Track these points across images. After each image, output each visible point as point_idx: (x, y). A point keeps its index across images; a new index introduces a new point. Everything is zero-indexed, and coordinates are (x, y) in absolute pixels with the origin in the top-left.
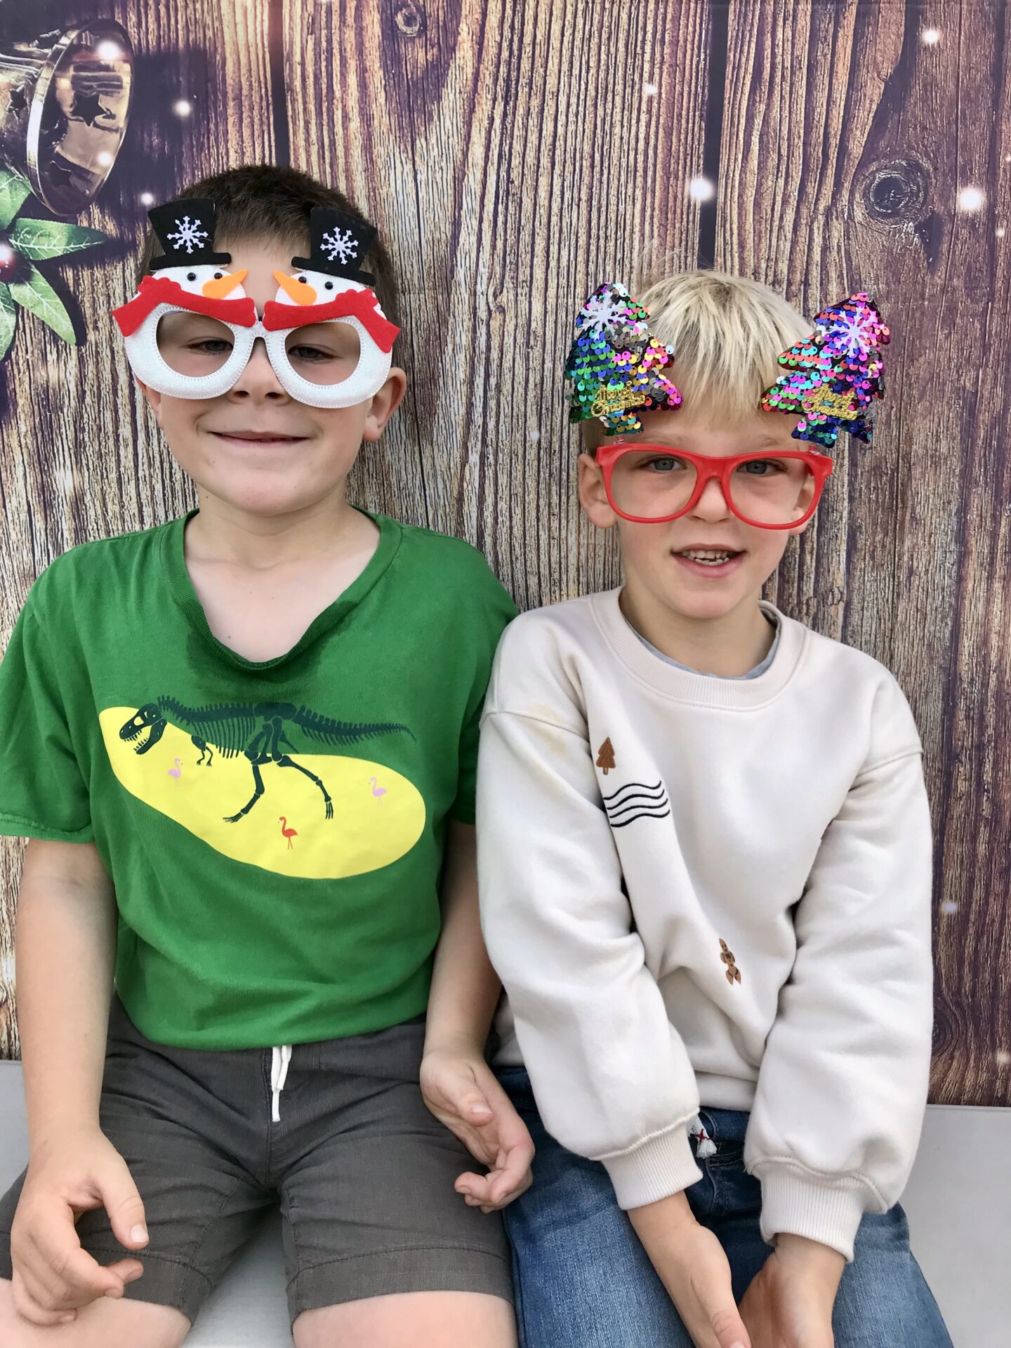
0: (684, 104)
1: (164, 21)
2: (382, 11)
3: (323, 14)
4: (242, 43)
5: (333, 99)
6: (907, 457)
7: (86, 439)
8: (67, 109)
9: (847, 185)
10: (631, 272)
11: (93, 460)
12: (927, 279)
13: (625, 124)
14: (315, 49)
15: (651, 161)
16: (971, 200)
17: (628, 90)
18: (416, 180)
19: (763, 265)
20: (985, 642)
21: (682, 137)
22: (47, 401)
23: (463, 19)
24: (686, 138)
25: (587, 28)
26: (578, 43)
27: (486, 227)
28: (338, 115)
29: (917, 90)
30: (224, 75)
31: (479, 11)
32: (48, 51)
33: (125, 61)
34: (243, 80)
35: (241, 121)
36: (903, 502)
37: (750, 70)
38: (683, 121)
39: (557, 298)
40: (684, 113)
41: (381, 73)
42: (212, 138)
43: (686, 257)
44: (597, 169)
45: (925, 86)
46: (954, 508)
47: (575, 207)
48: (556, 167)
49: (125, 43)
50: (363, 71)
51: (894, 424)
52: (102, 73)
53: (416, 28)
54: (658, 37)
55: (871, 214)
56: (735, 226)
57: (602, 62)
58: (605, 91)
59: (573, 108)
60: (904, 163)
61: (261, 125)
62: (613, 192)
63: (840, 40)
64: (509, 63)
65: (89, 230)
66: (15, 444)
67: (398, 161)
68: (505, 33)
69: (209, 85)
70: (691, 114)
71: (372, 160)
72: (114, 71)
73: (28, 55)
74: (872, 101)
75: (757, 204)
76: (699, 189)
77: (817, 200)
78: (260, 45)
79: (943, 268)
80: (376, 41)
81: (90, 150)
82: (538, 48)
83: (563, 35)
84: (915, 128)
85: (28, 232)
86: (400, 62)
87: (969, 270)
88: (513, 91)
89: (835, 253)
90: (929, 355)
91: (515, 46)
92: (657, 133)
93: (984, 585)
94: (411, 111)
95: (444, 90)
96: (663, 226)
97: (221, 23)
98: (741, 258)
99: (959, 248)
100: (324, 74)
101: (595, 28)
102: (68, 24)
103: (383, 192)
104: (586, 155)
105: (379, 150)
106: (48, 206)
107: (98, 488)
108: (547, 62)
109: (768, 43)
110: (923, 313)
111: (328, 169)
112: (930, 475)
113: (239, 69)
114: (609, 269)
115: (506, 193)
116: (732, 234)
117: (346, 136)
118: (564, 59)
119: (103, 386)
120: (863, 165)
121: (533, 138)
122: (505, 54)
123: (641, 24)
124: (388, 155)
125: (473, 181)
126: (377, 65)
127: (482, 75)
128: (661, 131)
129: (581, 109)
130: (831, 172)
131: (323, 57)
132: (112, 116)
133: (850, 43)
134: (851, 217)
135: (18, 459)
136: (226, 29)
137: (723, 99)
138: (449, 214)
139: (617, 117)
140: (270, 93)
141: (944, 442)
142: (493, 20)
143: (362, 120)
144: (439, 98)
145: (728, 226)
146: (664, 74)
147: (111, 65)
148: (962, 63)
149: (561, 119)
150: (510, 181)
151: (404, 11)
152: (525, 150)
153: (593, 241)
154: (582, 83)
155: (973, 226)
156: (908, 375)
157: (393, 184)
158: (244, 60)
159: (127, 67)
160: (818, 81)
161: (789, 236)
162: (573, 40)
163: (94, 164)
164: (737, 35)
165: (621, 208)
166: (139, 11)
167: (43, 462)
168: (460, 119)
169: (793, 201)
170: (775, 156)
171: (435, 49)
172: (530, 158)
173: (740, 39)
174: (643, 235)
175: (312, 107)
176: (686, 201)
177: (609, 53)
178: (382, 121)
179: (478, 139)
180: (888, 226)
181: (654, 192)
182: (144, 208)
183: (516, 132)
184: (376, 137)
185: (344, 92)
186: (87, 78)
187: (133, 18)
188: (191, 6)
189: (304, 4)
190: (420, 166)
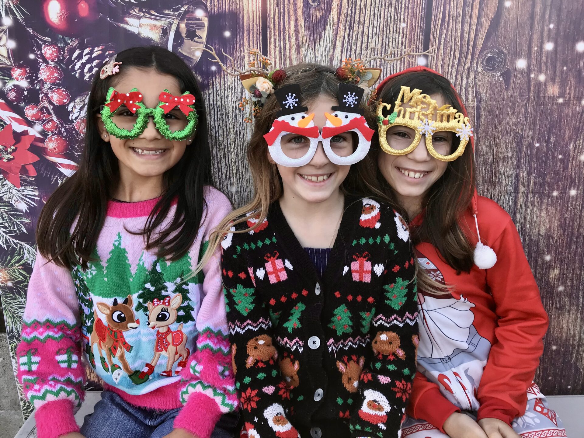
0: (416, 30)
4: (251, 10)
5: (285, 31)
6: (497, 158)
8: (184, 35)
9: (476, 59)
12: (505, 93)
13: (394, 37)
14: (279, 13)
16: (521, 64)
17: (395, 25)
20: (525, 225)
21: (415, 42)
24: (417, 43)
25: (380, 3)
26: (377, 8)
28: (287, 37)
29: (502, 24)
30: (243, 22)
32: (177, 13)
33: (206, 17)
34: (250, 23)
35: (249, 38)
36: (495, 175)
37: (441, 17)
38: (416, 37)
40: (416, 33)
41: (303, 20)
42: (238, 45)
45: (505, 23)
46: (514, 176)
49: (206, 10)
50: (296, 20)
51: (492, 146)
52: (197, 21)
53: (316, 4)
54: (407, 6)
55: (485, 69)
57: (386, 15)
58: (386, 26)
59: (375, 32)
60: (497, 51)
61: (257, 40)
63: (474, 6)
64: (351, 16)
67: (309, 53)
68: (350, 5)
69: (238, 26)
70: (419, 34)
71: (299, 53)
72: (201, 20)
73: (169, 14)
74: (485, 28)
75: (443, 67)
76: (421, 61)
77: (465, 64)
78: (258, 11)
79: (511, 89)
80: (301, 9)
81: (192, 50)
82: (362, 10)
83: (371, 5)
84: (501, 38)
86: (310, 16)
87: (521, 89)
88: (352, 26)
89: (471, 84)
90: (505, 121)
91: (353, 10)
92: (406, 41)
93: (524, 204)
94: (314, 34)
95: (327, 26)
97: (243, 3)
99: (517, 81)
100: (282, 22)
101: (383, 3)
102: (184, 3)
104: (379, 49)
105: (302, 50)
108: (365, 16)
109: (448, 7)
110: (503, 106)
112: (505, 164)
113: (249, 20)
117: (290, 44)
118: (371, 14)
120: (482, 51)
121: (359, 43)
124: (306, 51)
125: (337, 60)
126: (302, 17)
127: (341, 20)
129: (378, 32)
130: (470, 54)
132: (201, 38)
133: (478, 7)
134: (477, 70)
136: (244, 5)
137: (430, 28)
139: (391, 35)
140: (261, 29)
141: (510, 153)
142: (345, 0)
143: (296, 38)
144: (324, 29)
146: (409, 19)
147: (200, 18)
148: (519, 14)
149: (370, 36)
152: (356, 48)
154: (378, 23)
155: (522, 74)
156: (497, 128)
158: (251, 16)
159: (206, 19)
160: (466, 21)
161: (454, 78)
162: (375, 7)
163: (194, 55)
164: (436, 5)
165: (392, 68)
168: (332, 37)
169: (456, 65)
170: (449, 49)
171: (323, 11)
172: (358, 51)
175: (277, 34)
177: (388, 12)
178: (303, 38)
179: (339, 44)
180: (491, 74)
181: (404, 63)
182: (212, 71)
183: (353, 41)
184: (301, 45)
185: (289, 28)
186: (191, 24)
187: (209, 0)
190: (317, 55)
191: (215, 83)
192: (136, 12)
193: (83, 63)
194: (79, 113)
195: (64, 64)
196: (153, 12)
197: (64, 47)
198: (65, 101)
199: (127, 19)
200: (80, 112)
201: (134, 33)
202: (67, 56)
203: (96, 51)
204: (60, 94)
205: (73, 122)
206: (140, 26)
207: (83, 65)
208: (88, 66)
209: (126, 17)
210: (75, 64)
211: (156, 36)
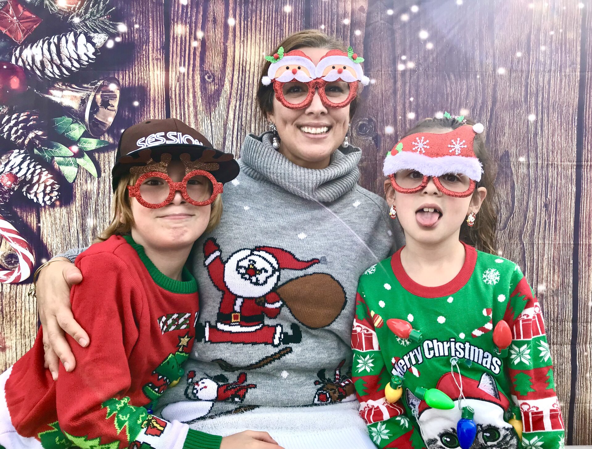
1: (131, 78)
2: (201, 75)
3: (182, 76)
4: (156, 84)
5: (185, 101)
7: (99, 208)
8: (99, 104)
11: (101, 215)
12: (378, 154)
14: (179, 86)
16: (389, 130)
18: (211, 125)
22: (86, 196)
23: (226, 77)
27: (234, 139)
28: (186, 106)
29: (370, 97)
30: (150, 94)
31: (231, 74)
32: (94, 87)
33: (118, 89)
34: (156, 95)
35: (155, 107)
41: (200, 93)
42: (145, 112)
45: (372, 96)
49: (118, 84)
50: (194, 92)
52: (110, 93)
53: (211, 80)
55: (358, 134)
60: (367, 119)
61: (161, 109)
64: (241, 90)
65: (104, 141)
66: (74, 210)
67: (205, 119)
68: (240, 81)
69: (145, 97)
71: (197, 119)
72: (114, 92)
73: (87, 88)
78: (162, 85)
79: (382, 150)
80: (199, 84)
81: (105, 117)
82: (250, 85)
84: (370, 109)
85: (84, 142)
86: (206, 90)
88: (242, 98)
90: (380, 178)
91: (243, 85)
94: (210, 104)
95: (220, 98)
97: (150, 79)
99: (387, 144)
100: (182, 94)
102: (100, 79)
103: (201, 129)
105: (199, 116)
106: (91, 134)
107: (102, 225)
108: (253, 89)
110: (377, 165)
113: (155, 92)
115: (241, 129)
117: (189, 112)
119: (106, 191)
121: (249, 112)
124: (202, 118)
125: (230, 125)
126: (199, 90)
127: (232, 93)
131: (182, 89)
132: (113, 106)
134: (352, 135)
135: (75, 215)
136: (151, 81)
138: (222, 135)
140: (164, 99)
142: (236, 77)
143: (194, 107)
144: (219, 100)
147: (113, 90)
148: (383, 89)
150: (242, 125)
151: (208, 75)
152: (247, 116)
155: (391, 138)
156: (374, 184)
157: (204, 127)
158: (156, 89)
159: (118, 91)
163: (107, 121)
166: (123, 75)
167: (83, 216)
168: (226, 107)
171: (217, 86)
172: (248, 118)
175: (178, 103)
178: (200, 108)
179: (231, 112)
180: (364, 138)
183: (244, 110)
184: (198, 112)
185: (188, 99)
186: (106, 95)
187: (121, 77)
188: (140, 73)
189: (176, 73)
190: (213, 121)
192: (59, 86)
193: (10, 126)
194: (4, 168)
196: (74, 86)
201: (57, 103)
203: (22, 116)
206: (62, 97)
207: (11, 128)
208: (14, 129)
209: (51, 90)
210: (4, 127)
211: (75, 105)
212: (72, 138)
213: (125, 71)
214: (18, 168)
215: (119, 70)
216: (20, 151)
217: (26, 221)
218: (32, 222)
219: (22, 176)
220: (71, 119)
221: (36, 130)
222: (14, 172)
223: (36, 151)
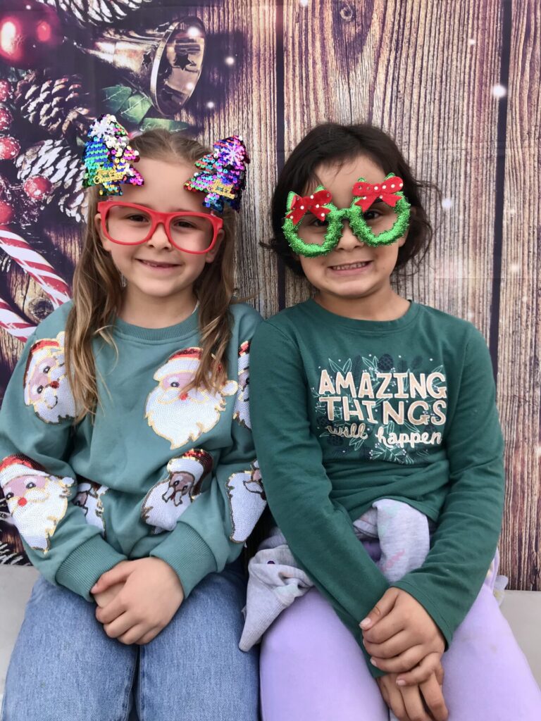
0: (490, 49)
1: (222, 18)
2: (333, 9)
3: (304, 12)
4: (262, 28)
5: (308, 53)
8: (172, 62)
10: (462, 135)
13: (459, 59)
14: (299, 30)
15: (472, 78)
17: (460, 43)
18: (350, 93)
19: (533, 129)
21: (489, 65)
23: (374, 11)
24: (491, 66)
25: (439, 13)
26: (434, 20)
27: (386, 115)
28: (310, 62)
30: (251, 45)
31: (383, 7)
32: (163, 33)
33: (202, 37)
34: (261, 46)
35: (259, 66)
37: (524, 30)
38: (490, 57)
39: (423, 150)
40: (490, 53)
41: (332, 40)
42: (244, 75)
43: (491, 127)
44: (444, 83)
47: (432, 103)
48: (423, 83)
49: (202, 28)
50: (323, 39)
52: (190, 43)
53: (351, 17)
54: (476, 16)
56: (517, 110)
57: (447, 29)
58: (448, 44)
59: (431, 53)
61: (270, 68)
62: (452, 94)
64: (398, 32)
65: (180, 122)
67: (341, 83)
68: (396, 17)
69: (244, 50)
70: (493, 53)
71: (327, 84)
72: (196, 42)
73: (153, 35)
75: (529, 98)
76: (498, 91)
78: (271, 29)
80: (330, 24)
81: (183, 82)
82: (413, 24)
83: (426, 17)
85: (149, 125)
86: (342, 34)
88: (400, 46)
91: (401, 23)
92: (475, 64)
94: (347, 58)
95: (364, 47)
96: (479, 111)
97: (251, 19)
98: (521, 126)
100: (304, 42)
101: (443, 13)
102: (174, 19)
103: (333, 99)
104: (438, 76)
105: (331, 79)
106: (160, 111)
108: (418, 30)
109: (533, 17)
111: (304, 89)
113: (259, 41)
114: (450, 134)
115: (397, 97)
116: (516, 114)
117: (314, 72)
118: (426, 29)
121: (410, 69)
122: (396, 28)
123: (466, 10)
124: (336, 81)
125: (379, 92)
126: (330, 36)
127: (384, 39)
128: (478, 62)
129: (435, 53)
131: (303, 33)
132: (195, 65)
136: (254, 22)
137: (510, 45)
138: (367, 109)
139: (454, 56)
140: (275, 52)
142: (390, 11)
143: (323, 64)
144: (362, 51)
145: (514, 109)
146: (479, 34)
147: (195, 38)
149: (425, 58)
150: (398, 91)
151: (345, 9)
152: (406, 75)
153: (442, 120)
154: (436, 40)
157: (338, 96)
158: (262, 37)
159: (203, 40)
162: (432, 19)
163: (185, 89)
164: (517, 12)
165: (457, 102)
166: (209, 13)
168: (373, 61)
170: (538, 73)
171: (360, 27)
172: (409, 79)
173: (518, 16)
174: (468, 116)
175: (297, 58)
176: (491, 98)
177: (450, 25)
178: (333, 64)
179: (382, 70)
181: (474, 94)
182: (209, 110)
183: (402, 66)
184: (330, 73)
185: (314, 50)
186: (182, 46)
187: (206, 16)
188: (236, 11)
189: (294, 7)
190: (352, 86)
191: (212, 125)
192: (111, 35)
193: (39, 103)
194: (30, 169)
195: (13, 104)
196: (133, 34)
197: (17, 83)
198: (13, 153)
199: (99, 44)
200: (32, 168)
201: (107, 62)
202: (18, 94)
203: (58, 85)
204: (7, 145)
205: (22, 182)
206: (115, 52)
207: (40, 106)
208: (46, 107)
209: (98, 41)
210: (29, 105)
211: (134, 65)
212: (132, 118)
213: (213, 6)
214: (52, 169)
215: (202, 6)
216: (54, 142)
217: (65, 251)
218: (73, 252)
219: (58, 181)
220: (129, 89)
221: (78, 107)
222: (46, 174)
223: (79, 141)
